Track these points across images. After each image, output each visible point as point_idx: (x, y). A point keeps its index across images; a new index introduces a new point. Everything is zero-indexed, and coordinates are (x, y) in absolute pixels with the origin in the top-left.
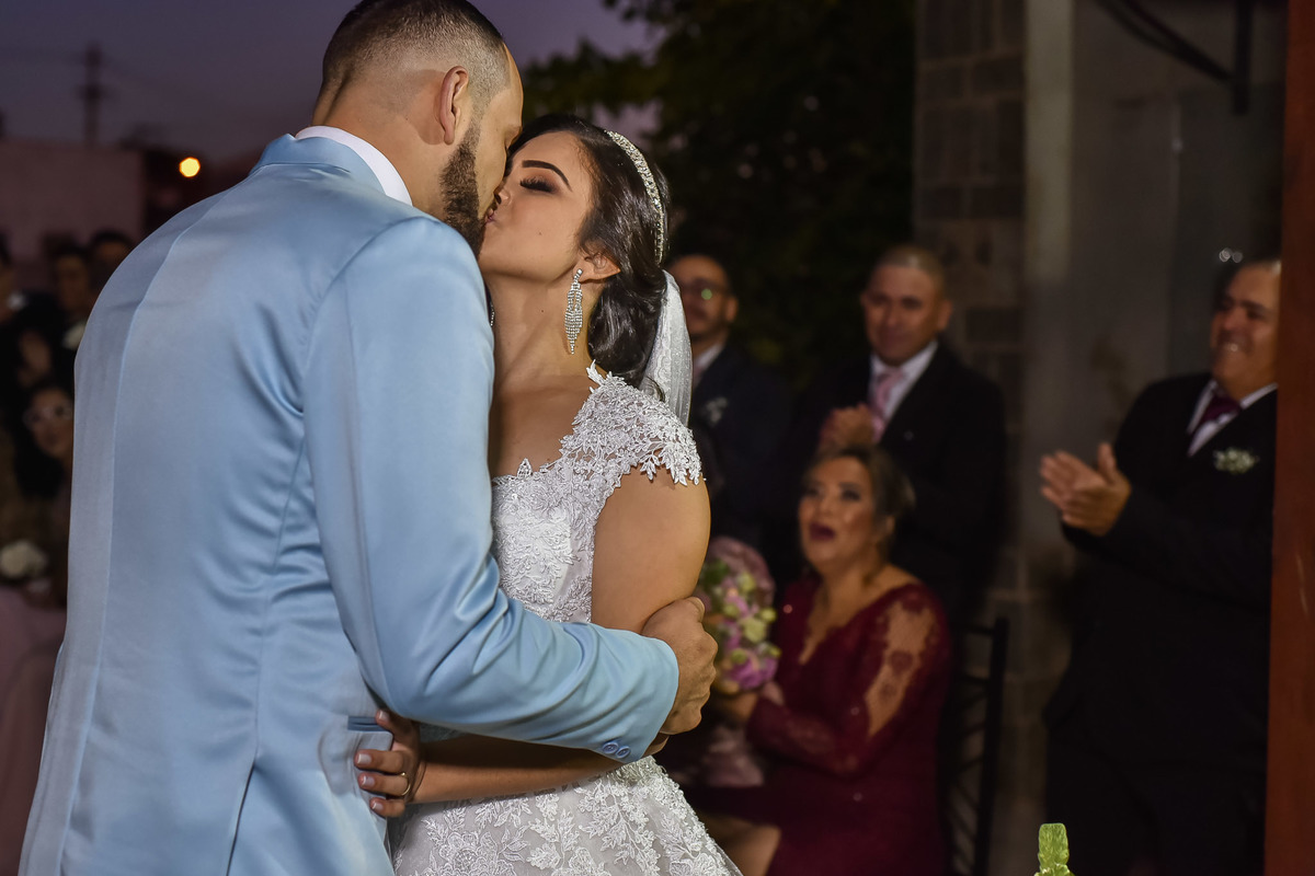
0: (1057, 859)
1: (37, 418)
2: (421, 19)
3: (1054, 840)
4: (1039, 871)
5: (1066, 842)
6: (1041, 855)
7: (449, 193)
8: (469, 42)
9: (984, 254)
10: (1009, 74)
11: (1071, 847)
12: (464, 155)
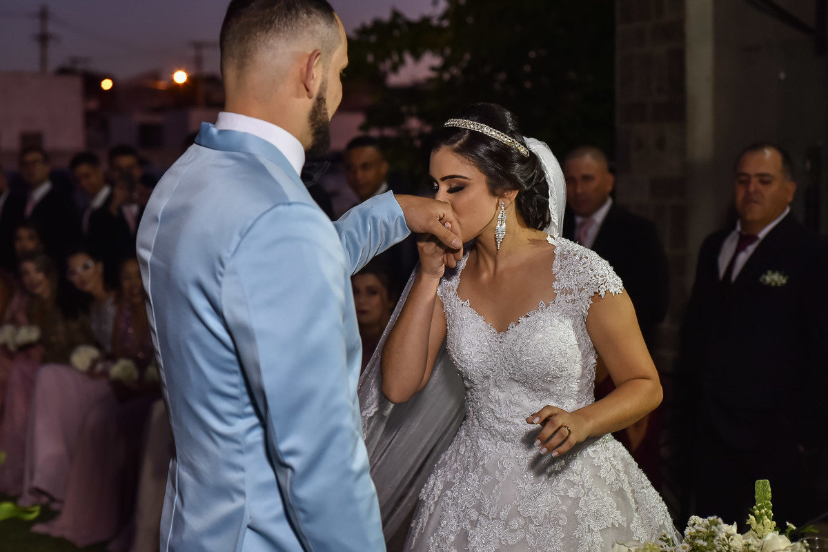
0: (765, 499)
1: (74, 273)
2: (286, 16)
3: (763, 489)
4: (755, 505)
5: (770, 489)
6: (756, 497)
7: (313, 125)
8: (317, 25)
9: (661, 144)
10: (675, 32)
11: (772, 492)
12: (320, 100)
